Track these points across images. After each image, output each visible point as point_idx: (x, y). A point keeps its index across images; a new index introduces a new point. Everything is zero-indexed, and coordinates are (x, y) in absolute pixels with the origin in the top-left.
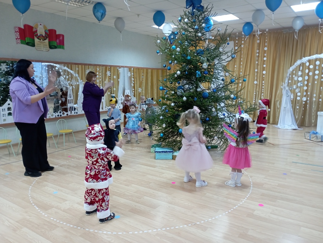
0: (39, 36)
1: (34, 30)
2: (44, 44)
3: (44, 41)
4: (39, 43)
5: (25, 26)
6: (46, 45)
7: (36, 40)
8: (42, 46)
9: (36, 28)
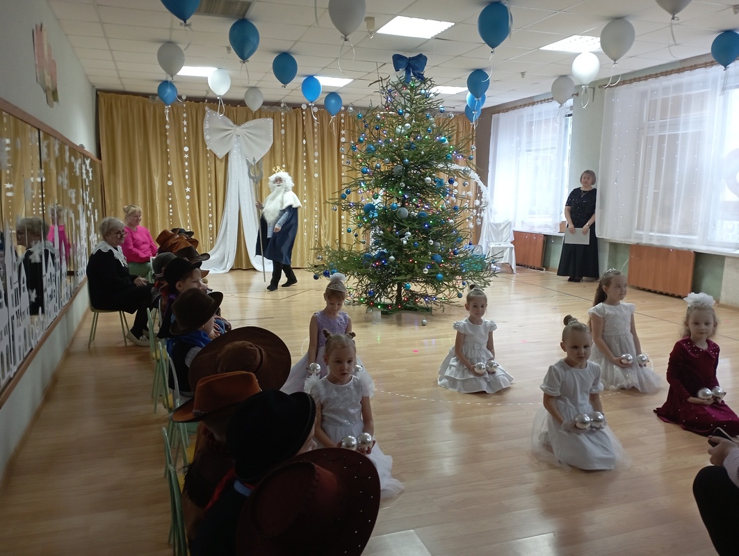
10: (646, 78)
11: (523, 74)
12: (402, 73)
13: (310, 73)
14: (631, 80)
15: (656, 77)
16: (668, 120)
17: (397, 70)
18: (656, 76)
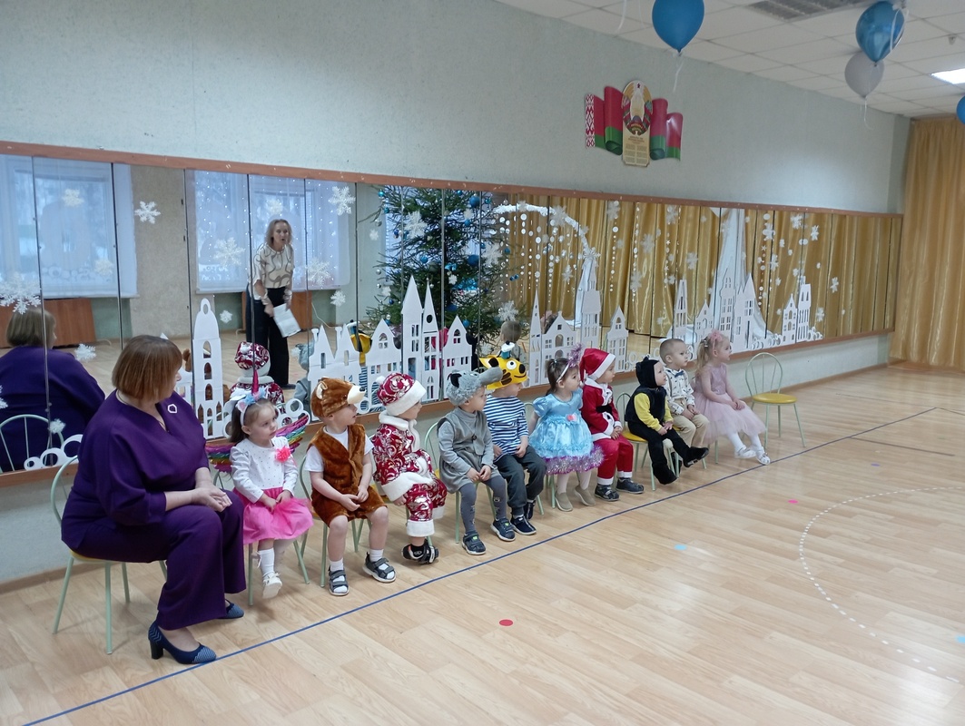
0: (633, 122)
1: (624, 103)
2: (642, 144)
3: (641, 136)
4: (631, 142)
5: (607, 90)
6: (644, 149)
7: (626, 133)
8: (636, 151)
9: (628, 98)
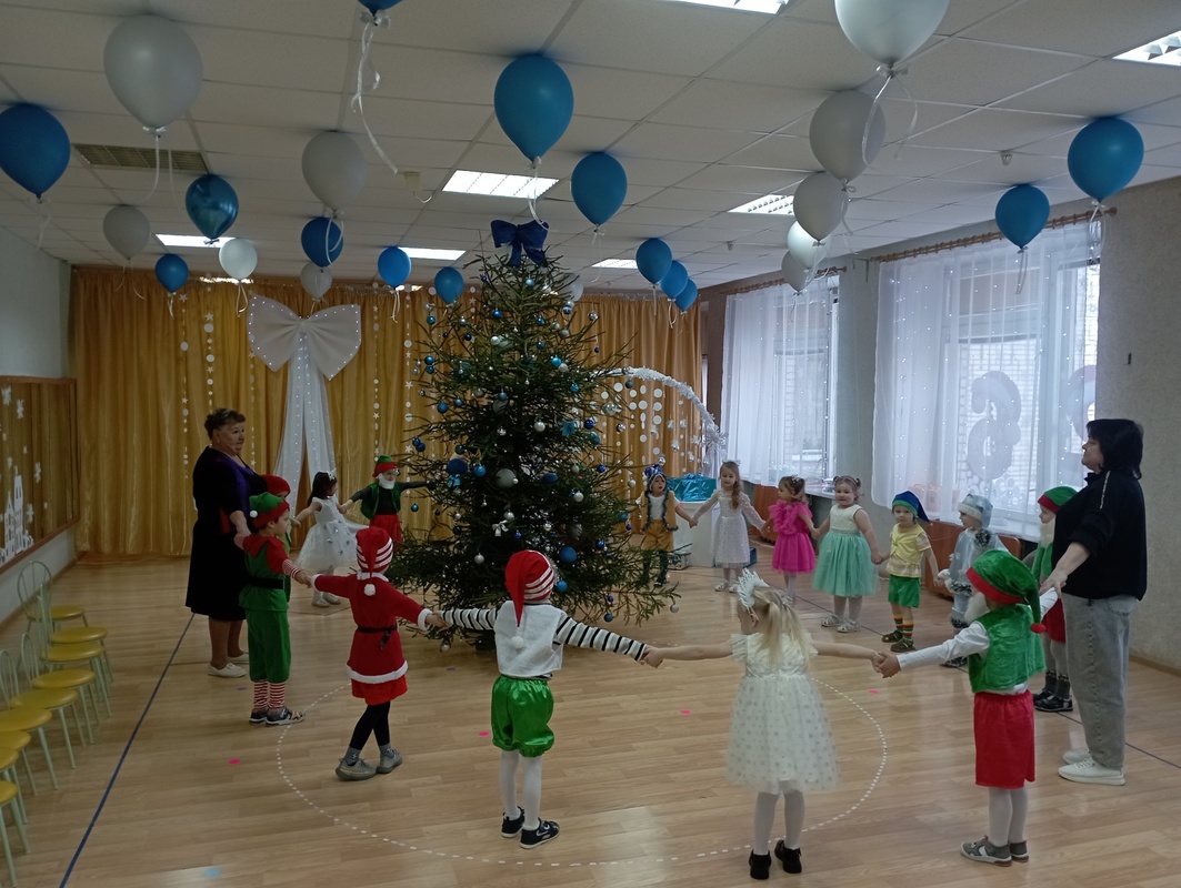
10: (937, 248)
11: (730, 244)
12: (506, 251)
13: (393, 245)
14: (915, 251)
15: (950, 248)
16: (971, 315)
17: (498, 246)
18: (951, 245)
